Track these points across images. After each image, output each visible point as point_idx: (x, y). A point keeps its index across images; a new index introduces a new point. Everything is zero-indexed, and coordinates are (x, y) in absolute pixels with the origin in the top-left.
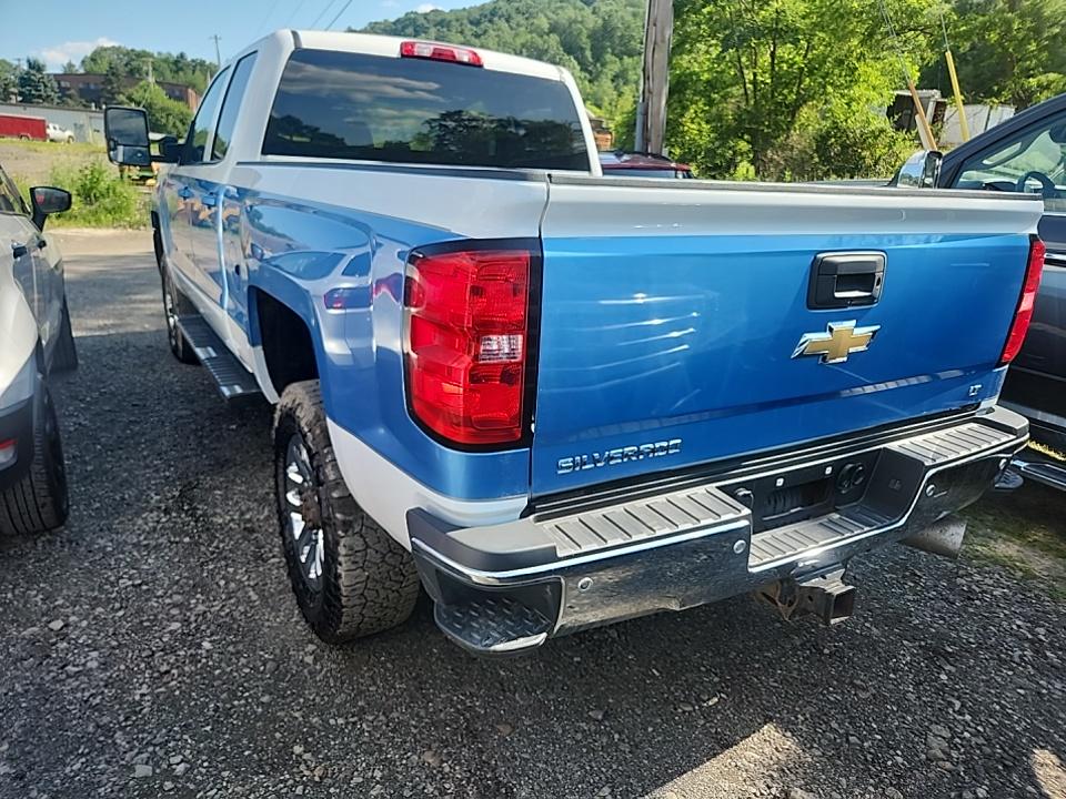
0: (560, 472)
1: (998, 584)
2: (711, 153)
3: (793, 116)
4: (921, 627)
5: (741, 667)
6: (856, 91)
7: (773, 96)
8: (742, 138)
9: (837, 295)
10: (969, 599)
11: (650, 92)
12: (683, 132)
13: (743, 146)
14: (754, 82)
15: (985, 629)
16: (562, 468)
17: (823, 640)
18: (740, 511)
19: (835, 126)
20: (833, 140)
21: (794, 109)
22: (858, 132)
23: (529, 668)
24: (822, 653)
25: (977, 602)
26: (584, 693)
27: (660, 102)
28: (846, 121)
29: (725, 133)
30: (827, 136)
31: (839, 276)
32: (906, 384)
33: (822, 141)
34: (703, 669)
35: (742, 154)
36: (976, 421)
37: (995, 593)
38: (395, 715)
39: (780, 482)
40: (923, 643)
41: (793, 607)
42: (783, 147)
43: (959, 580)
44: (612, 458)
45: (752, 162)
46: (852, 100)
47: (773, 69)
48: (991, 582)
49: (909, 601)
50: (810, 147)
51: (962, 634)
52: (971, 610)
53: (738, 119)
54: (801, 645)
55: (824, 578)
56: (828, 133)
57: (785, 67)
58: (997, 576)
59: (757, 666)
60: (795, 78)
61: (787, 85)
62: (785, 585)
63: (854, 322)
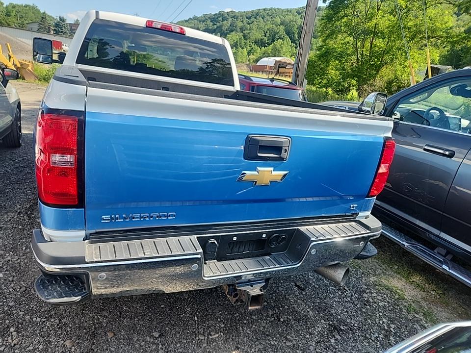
0: (102, 221)
1: (384, 300)
2: (338, 84)
3: (378, 72)
4: (334, 314)
5: (237, 321)
6: (407, 63)
7: (369, 62)
8: (353, 79)
9: (259, 155)
10: (365, 304)
11: (301, 54)
12: (327, 73)
13: (354, 82)
14: (362, 55)
15: (366, 320)
16: (103, 219)
17: (283, 314)
18: (196, 250)
19: (396, 77)
20: (395, 83)
21: (378, 68)
22: (406, 81)
23: (138, 307)
24: (279, 320)
25: (368, 307)
26: (157, 324)
27: (305, 59)
28: (401, 76)
29: (346, 76)
30: (392, 82)
31: (259, 146)
32: (312, 200)
33: (390, 83)
34: (219, 320)
35: (353, 86)
36: (355, 221)
37: (380, 304)
38: (64, 320)
39: (235, 238)
40: (331, 323)
41: (237, 298)
42: (372, 85)
43: (365, 295)
44: (134, 218)
45: (357, 90)
46: (406, 67)
47: (371, 50)
48: (380, 298)
49: (335, 301)
50: (384, 86)
51: (352, 321)
52: (364, 310)
53: (353, 71)
54: (272, 315)
55: (252, 286)
56: (392, 80)
57: (377, 49)
58: (385, 296)
59: (245, 322)
60: (380, 54)
61: (376, 57)
62: (231, 287)
63: (272, 169)
